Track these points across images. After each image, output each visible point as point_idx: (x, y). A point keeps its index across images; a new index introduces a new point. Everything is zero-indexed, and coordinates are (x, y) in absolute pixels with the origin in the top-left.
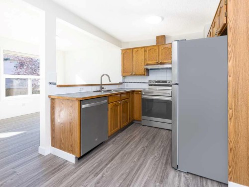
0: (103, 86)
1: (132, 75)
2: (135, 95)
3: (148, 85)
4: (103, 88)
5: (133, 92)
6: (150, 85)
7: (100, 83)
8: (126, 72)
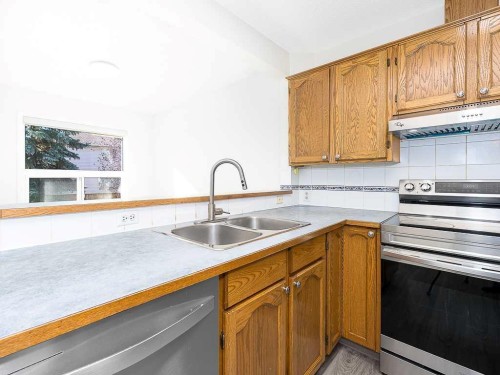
0: (219, 205)
1: (326, 161)
2: (346, 238)
3: (395, 197)
4: (221, 212)
5: (337, 232)
6: (404, 200)
7: (207, 193)
8: (306, 154)
